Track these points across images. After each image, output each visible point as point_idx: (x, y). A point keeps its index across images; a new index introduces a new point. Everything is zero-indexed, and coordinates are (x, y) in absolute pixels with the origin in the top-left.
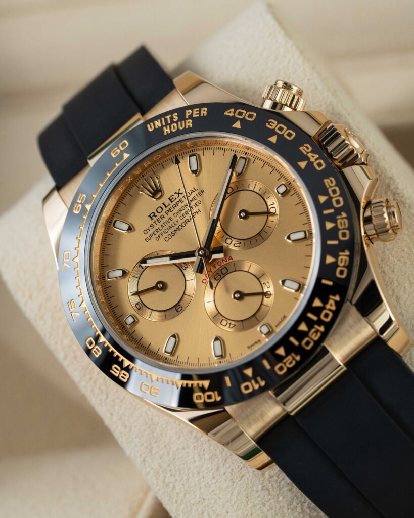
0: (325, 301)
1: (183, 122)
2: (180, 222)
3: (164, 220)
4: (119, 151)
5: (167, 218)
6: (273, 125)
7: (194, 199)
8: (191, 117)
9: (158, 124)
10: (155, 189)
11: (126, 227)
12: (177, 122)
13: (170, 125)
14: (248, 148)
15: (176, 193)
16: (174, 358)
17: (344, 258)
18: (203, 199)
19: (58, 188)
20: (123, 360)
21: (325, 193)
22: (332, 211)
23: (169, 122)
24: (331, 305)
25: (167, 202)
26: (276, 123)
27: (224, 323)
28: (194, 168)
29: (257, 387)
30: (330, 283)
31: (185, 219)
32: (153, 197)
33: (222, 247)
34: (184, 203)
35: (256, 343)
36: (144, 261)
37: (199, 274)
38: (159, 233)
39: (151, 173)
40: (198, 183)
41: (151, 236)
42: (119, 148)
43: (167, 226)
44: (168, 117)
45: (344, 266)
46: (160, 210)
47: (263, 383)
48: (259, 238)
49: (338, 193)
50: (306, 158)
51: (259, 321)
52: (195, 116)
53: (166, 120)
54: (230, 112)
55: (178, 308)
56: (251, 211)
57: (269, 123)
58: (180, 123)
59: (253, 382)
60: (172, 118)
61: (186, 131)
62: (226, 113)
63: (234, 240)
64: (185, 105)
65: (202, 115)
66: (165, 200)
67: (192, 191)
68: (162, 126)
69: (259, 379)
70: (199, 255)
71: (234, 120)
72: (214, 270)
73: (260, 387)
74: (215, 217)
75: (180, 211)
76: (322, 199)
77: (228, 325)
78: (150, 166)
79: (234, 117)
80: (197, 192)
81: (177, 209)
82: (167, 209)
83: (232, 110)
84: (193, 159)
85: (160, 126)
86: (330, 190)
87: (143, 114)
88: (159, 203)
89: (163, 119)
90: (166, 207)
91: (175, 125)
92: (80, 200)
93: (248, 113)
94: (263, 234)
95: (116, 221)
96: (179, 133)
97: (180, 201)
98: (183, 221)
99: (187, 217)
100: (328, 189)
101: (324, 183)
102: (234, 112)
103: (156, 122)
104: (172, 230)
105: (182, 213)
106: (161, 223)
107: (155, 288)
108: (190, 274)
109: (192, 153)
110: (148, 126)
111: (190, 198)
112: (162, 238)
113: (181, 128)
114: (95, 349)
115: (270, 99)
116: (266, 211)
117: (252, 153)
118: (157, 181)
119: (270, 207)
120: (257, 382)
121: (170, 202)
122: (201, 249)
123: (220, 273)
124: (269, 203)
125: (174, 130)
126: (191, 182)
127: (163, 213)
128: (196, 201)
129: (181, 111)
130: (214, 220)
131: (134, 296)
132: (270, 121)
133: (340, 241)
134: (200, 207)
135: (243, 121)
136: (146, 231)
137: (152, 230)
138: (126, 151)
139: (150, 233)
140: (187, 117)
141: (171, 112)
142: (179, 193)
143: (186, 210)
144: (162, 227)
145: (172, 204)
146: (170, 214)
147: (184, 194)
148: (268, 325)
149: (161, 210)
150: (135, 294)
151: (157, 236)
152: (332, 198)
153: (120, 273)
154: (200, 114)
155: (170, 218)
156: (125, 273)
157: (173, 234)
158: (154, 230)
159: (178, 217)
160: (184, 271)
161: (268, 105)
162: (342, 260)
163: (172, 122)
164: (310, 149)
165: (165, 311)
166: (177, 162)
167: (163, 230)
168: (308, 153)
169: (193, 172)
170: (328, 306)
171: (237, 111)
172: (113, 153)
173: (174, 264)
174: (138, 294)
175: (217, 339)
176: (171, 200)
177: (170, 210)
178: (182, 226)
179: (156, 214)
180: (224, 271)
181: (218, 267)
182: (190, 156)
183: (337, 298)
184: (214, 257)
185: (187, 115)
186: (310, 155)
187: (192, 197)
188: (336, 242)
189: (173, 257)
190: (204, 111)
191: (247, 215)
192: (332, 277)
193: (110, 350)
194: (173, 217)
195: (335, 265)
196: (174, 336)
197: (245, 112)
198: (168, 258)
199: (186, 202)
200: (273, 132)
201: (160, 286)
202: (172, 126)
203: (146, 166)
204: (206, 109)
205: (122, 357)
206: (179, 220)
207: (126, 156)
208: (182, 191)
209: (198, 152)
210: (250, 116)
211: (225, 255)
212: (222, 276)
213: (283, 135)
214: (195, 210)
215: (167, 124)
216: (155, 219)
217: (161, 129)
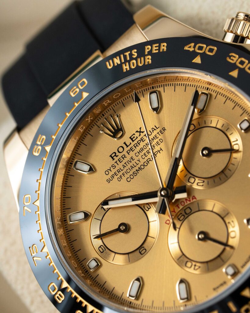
1: (143, 59)
2: (142, 161)
3: (126, 160)
4: (78, 90)
5: (128, 157)
6: (234, 58)
7: (156, 137)
8: (150, 53)
9: (117, 61)
10: (116, 128)
11: (87, 168)
12: (136, 59)
13: (129, 62)
14: (210, 84)
15: (137, 132)
16: (138, 302)
18: (164, 137)
19: (19, 129)
20: (86, 306)
23: (128, 59)
25: (128, 141)
26: (237, 56)
27: (189, 264)
28: (155, 105)
31: (146, 158)
32: (114, 136)
33: (185, 187)
34: (145, 142)
35: (222, 285)
36: (106, 203)
37: (162, 215)
38: (121, 173)
39: (111, 112)
40: (159, 120)
41: (113, 177)
42: (78, 87)
43: (129, 166)
44: (127, 54)
48: (222, 176)
51: (224, 262)
52: (154, 52)
53: (125, 57)
54: (190, 47)
55: (141, 250)
56: (214, 148)
57: (230, 57)
58: (139, 60)
60: (131, 55)
61: (146, 67)
62: (186, 48)
63: (197, 179)
64: (145, 40)
65: (161, 50)
66: (126, 139)
67: (154, 129)
68: (122, 63)
70: (161, 195)
71: (195, 54)
72: (177, 210)
74: (178, 156)
75: (142, 150)
77: (193, 267)
78: (109, 104)
79: (194, 51)
80: (158, 130)
81: (138, 149)
82: (129, 148)
83: (193, 44)
84: (154, 96)
85: (119, 63)
87: (103, 51)
88: (121, 142)
89: (122, 56)
90: (127, 146)
91: (134, 61)
92: (39, 141)
93: (208, 48)
94: (227, 172)
95: (76, 162)
96: (138, 69)
97: (142, 140)
98: (145, 160)
99: (149, 156)
102: (194, 47)
103: (115, 59)
104: (134, 170)
105: (144, 152)
106: (123, 163)
107: (118, 230)
108: (153, 215)
109: (152, 90)
110: (108, 63)
111: (151, 137)
112: (124, 178)
113: (140, 65)
114: (58, 295)
115: (232, 32)
116: (229, 147)
117: (214, 88)
118: (117, 119)
119: (233, 144)
121: (131, 141)
122: (163, 189)
123: (184, 213)
124: (232, 140)
125: (133, 67)
126: (151, 120)
127: (125, 153)
128: (157, 140)
129: (140, 47)
130: (176, 159)
131: (96, 239)
132: (231, 54)
134: (162, 145)
135: (203, 56)
136: (107, 172)
137: (114, 171)
138: (85, 90)
139: (111, 173)
140: (146, 53)
141: (130, 49)
142: (140, 132)
143: (147, 149)
144: (124, 167)
145: (133, 143)
146: (132, 154)
147: (145, 133)
148: (234, 266)
149: (122, 149)
150: (97, 237)
151: (118, 176)
153: (82, 216)
154: (159, 49)
155: (132, 158)
156: (87, 216)
157: (135, 174)
158: (115, 170)
159: (140, 156)
160: (147, 212)
161: (229, 38)
163: (132, 59)
165: (128, 254)
166: (137, 100)
167: (125, 170)
169: (154, 109)
171: (197, 46)
172: (72, 92)
173: (137, 205)
174: (100, 236)
175: (182, 281)
176: (132, 139)
177: (131, 149)
178: (144, 165)
179: (118, 154)
180: (188, 211)
181: (181, 207)
182: (150, 94)
184: (177, 196)
185: (147, 51)
187: (153, 135)
189: (135, 198)
190: (164, 47)
191: (210, 152)
193: (73, 296)
194: (134, 157)
196: (138, 279)
197: (205, 46)
198: (130, 199)
199: (147, 141)
200: (234, 67)
201: (122, 228)
202: (131, 62)
203: (106, 105)
204: (165, 44)
205: (85, 303)
206: (141, 160)
207: (85, 95)
208: (143, 129)
209: (158, 89)
210: (211, 50)
211: (189, 195)
212: (186, 216)
213: (244, 69)
214: (157, 148)
215: (126, 61)
216: (116, 159)
217: (120, 66)
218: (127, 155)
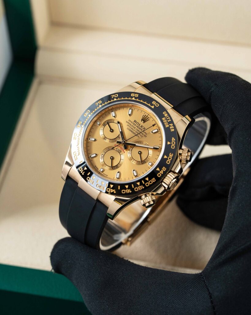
0: (113, 188)
1: (167, 124)
3: (134, 126)
5: (135, 127)
7: (143, 134)
8: (170, 126)
9: (166, 115)
10: (144, 120)
11: (130, 113)
12: (167, 122)
13: (166, 120)
15: (144, 127)
17: (129, 191)
21: (149, 179)
22: (144, 183)
24: (112, 191)
27: (102, 156)
28: (153, 132)
29: (82, 172)
30: (119, 189)
31: (136, 133)
35: (97, 168)
38: (130, 125)
41: (128, 123)
42: (156, 104)
43: (132, 127)
44: (169, 118)
45: (126, 192)
46: (138, 123)
47: (83, 174)
49: (151, 184)
50: (161, 170)
52: (170, 127)
53: (168, 117)
55: (105, 138)
56: (142, 155)
57: (171, 154)
59: (83, 171)
60: (169, 119)
62: (173, 138)
63: (131, 152)
65: (171, 130)
66: (141, 124)
67: (145, 133)
69: (84, 172)
73: (82, 173)
74: (136, 145)
75: (138, 131)
76: (147, 179)
79: (172, 141)
82: (138, 126)
83: (175, 140)
86: (151, 181)
92: (136, 95)
93: (174, 146)
97: (142, 130)
98: (135, 132)
100: (151, 180)
101: (153, 178)
104: (131, 130)
106: (133, 125)
107: (111, 129)
110: (165, 112)
111: (143, 132)
112: (128, 127)
113: (165, 124)
119: (144, 161)
120: (83, 172)
123: (119, 150)
125: (164, 121)
127: (137, 125)
129: (172, 122)
133: (134, 188)
135: (171, 144)
136: (130, 121)
137: (130, 123)
138: (155, 106)
139: (129, 122)
141: (171, 118)
144: (132, 126)
145: (140, 127)
146: (137, 128)
152: (148, 182)
153: (114, 115)
154: (172, 129)
155: (135, 128)
157: (130, 130)
160: (118, 137)
162: (128, 191)
163: (167, 120)
164: (164, 170)
165: (104, 134)
167: (131, 126)
168: (163, 170)
170: (111, 190)
174: (108, 123)
175: (96, 154)
177: (138, 127)
179: (136, 123)
182: (157, 129)
183: (115, 192)
185: (170, 125)
186: (162, 171)
187: (144, 133)
188: (133, 187)
190: (173, 130)
191: (140, 154)
192: (121, 189)
194: (135, 129)
195: (125, 189)
196: (95, 140)
198: (121, 131)
200: (168, 156)
208: (145, 129)
213: (168, 160)
214: (139, 136)
215: (166, 118)
216: (134, 123)
217: (164, 116)
218: (136, 126)
